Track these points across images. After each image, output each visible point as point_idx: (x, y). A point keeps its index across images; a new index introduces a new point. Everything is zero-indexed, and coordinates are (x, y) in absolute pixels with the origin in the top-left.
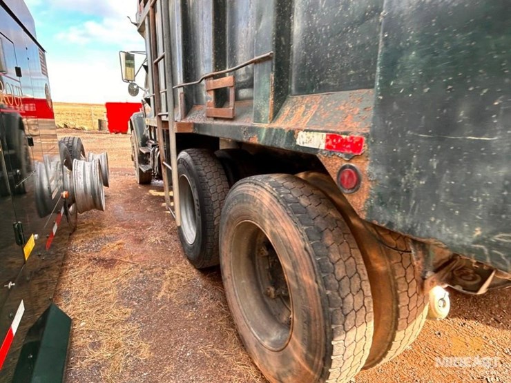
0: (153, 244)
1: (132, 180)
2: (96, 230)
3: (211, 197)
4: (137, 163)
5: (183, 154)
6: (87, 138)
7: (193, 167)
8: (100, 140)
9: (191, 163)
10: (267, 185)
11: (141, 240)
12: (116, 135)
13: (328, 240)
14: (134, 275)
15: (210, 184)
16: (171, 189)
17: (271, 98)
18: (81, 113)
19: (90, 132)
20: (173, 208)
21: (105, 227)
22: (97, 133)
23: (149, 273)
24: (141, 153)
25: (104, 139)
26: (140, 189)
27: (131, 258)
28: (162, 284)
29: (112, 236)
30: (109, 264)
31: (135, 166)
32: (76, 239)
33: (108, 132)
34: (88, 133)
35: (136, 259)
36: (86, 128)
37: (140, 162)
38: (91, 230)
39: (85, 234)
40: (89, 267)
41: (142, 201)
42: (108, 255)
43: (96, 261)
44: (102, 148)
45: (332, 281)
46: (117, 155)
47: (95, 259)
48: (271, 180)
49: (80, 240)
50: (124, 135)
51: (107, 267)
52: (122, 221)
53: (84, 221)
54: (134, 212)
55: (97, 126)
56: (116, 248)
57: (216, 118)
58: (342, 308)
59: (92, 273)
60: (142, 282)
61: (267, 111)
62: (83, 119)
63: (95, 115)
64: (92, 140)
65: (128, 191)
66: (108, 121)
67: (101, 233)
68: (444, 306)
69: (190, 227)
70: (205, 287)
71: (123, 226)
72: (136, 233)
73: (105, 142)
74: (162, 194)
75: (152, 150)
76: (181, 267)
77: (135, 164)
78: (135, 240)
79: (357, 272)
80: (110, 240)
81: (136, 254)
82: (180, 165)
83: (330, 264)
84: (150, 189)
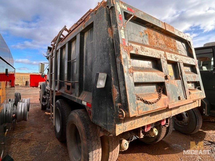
0: (45, 133)
1: (38, 108)
2: (23, 129)
3: (65, 116)
4: (41, 101)
5: (58, 101)
6: (20, 89)
7: (60, 106)
8: (26, 90)
9: (60, 104)
10: (77, 113)
11: (40, 132)
12: (33, 88)
13: (90, 127)
14: (36, 145)
15: (66, 111)
16: (53, 112)
17: (78, 91)
18: (18, 77)
19: (22, 86)
20: (53, 119)
21: (26, 127)
22: (24, 87)
23: (42, 144)
24: (43, 98)
25: (28, 90)
26: (41, 112)
27: (36, 139)
28: (47, 147)
29: (29, 131)
30: (27, 141)
31: (40, 102)
32: (14, 133)
33: (30, 86)
34: (21, 87)
35: (38, 139)
36: (20, 84)
37: (42, 101)
38: (21, 129)
39: (18, 131)
40: (19, 143)
41: (42, 117)
42: (27, 138)
43: (22, 141)
44: (26, 94)
45: (89, 137)
46: (33, 97)
47: (22, 140)
48: (79, 111)
49: (16, 133)
50: (36, 88)
51: (26, 143)
52: (34, 125)
53: (18, 125)
54: (38, 121)
55: (25, 84)
56: (30, 135)
57: (67, 93)
58: (91, 144)
59: (21, 145)
60: (39, 147)
61: (77, 94)
62: (18, 80)
63: (24, 78)
64: (22, 90)
65: (37, 113)
66: (30, 82)
67: (24, 130)
68: (126, 146)
69: (59, 126)
70: (62, 148)
71: (33, 127)
72: (38, 129)
73: (28, 91)
74: (50, 114)
75: (48, 97)
76: (54, 141)
77: (40, 101)
78: (38, 132)
79: (96, 135)
80: (28, 132)
81: (38, 137)
82: (56, 105)
83: (89, 133)
84: (46, 112)
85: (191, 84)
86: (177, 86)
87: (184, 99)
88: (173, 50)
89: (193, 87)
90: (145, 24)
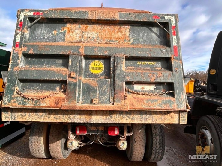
85: (155, 86)
86: (97, 85)
87: (107, 103)
88: (116, 40)
89: (158, 90)
90: (64, 21)
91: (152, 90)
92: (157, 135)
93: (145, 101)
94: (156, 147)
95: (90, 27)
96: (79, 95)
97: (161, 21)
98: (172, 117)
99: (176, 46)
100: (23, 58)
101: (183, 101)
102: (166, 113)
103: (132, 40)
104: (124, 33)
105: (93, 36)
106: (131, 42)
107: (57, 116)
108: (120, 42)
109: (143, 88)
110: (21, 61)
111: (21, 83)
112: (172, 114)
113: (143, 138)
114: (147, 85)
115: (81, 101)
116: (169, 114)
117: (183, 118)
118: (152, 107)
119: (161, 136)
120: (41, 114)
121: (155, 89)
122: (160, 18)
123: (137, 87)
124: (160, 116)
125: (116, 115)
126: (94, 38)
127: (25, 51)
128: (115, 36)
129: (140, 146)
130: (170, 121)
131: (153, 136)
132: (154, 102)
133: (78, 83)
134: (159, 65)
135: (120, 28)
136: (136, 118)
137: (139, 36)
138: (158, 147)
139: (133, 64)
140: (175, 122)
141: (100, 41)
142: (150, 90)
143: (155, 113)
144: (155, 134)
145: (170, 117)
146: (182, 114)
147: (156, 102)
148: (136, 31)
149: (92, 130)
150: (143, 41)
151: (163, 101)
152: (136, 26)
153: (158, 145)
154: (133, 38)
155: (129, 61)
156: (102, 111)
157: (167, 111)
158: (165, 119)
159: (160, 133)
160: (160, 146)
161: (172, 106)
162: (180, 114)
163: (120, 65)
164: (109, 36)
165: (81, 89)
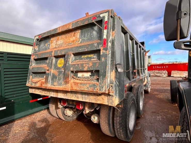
85: (90, 73)
86: (57, 74)
87: (60, 86)
88: (72, 43)
89: (92, 77)
90: (49, 37)
91: (88, 77)
92: (118, 116)
93: (79, 85)
94: (117, 126)
95: (60, 37)
96: (50, 80)
97: (97, 20)
98: (103, 99)
99: (106, 38)
100: (34, 61)
101: (104, 85)
102: (98, 95)
103: (81, 40)
104: (76, 37)
105: (61, 43)
106: (80, 42)
107: (46, 92)
108: (74, 44)
109: (83, 75)
110: (33, 63)
111: (34, 74)
112: (103, 96)
113: (107, 116)
114: (85, 73)
115: (50, 83)
116: (100, 96)
117: (110, 101)
118: (82, 89)
119: (121, 118)
120: (40, 90)
121: (90, 75)
122: (97, 17)
123: (80, 75)
124: (94, 97)
125: (69, 94)
126: (61, 44)
127: (34, 58)
128: (71, 40)
129: (104, 123)
130: (101, 102)
131: (115, 116)
132: (84, 86)
133: (50, 73)
134: (96, 56)
135: (75, 33)
136: (79, 97)
137: (85, 36)
138: (118, 127)
139: (79, 58)
140: (106, 103)
141: (64, 45)
142: (87, 77)
143: (91, 94)
144: (116, 115)
145: (101, 99)
146: (110, 97)
147: (85, 85)
148: (83, 33)
149: (71, 104)
150: (87, 39)
151: (90, 85)
152: (84, 29)
153: (118, 125)
154: (81, 39)
155: (77, 56)
156: (62, 90)
157: (99, 94)
158: (97, 100)
159: (120, 115)
160: (120, 126)
161: (95, 89)
162: (108, 97)
163: (68, 60)
164: (68, 41)
165: (51, 77)
